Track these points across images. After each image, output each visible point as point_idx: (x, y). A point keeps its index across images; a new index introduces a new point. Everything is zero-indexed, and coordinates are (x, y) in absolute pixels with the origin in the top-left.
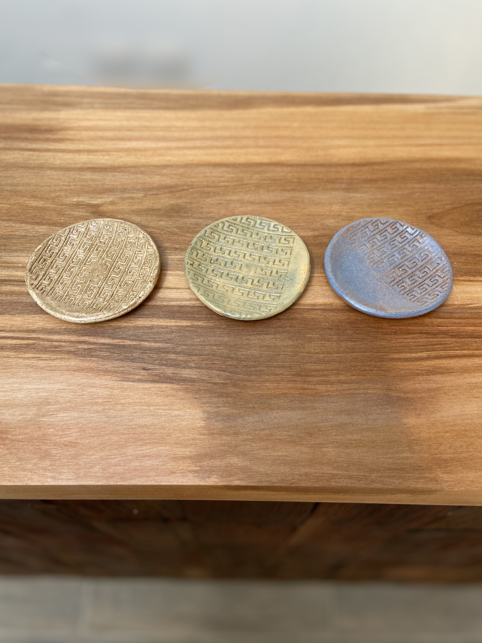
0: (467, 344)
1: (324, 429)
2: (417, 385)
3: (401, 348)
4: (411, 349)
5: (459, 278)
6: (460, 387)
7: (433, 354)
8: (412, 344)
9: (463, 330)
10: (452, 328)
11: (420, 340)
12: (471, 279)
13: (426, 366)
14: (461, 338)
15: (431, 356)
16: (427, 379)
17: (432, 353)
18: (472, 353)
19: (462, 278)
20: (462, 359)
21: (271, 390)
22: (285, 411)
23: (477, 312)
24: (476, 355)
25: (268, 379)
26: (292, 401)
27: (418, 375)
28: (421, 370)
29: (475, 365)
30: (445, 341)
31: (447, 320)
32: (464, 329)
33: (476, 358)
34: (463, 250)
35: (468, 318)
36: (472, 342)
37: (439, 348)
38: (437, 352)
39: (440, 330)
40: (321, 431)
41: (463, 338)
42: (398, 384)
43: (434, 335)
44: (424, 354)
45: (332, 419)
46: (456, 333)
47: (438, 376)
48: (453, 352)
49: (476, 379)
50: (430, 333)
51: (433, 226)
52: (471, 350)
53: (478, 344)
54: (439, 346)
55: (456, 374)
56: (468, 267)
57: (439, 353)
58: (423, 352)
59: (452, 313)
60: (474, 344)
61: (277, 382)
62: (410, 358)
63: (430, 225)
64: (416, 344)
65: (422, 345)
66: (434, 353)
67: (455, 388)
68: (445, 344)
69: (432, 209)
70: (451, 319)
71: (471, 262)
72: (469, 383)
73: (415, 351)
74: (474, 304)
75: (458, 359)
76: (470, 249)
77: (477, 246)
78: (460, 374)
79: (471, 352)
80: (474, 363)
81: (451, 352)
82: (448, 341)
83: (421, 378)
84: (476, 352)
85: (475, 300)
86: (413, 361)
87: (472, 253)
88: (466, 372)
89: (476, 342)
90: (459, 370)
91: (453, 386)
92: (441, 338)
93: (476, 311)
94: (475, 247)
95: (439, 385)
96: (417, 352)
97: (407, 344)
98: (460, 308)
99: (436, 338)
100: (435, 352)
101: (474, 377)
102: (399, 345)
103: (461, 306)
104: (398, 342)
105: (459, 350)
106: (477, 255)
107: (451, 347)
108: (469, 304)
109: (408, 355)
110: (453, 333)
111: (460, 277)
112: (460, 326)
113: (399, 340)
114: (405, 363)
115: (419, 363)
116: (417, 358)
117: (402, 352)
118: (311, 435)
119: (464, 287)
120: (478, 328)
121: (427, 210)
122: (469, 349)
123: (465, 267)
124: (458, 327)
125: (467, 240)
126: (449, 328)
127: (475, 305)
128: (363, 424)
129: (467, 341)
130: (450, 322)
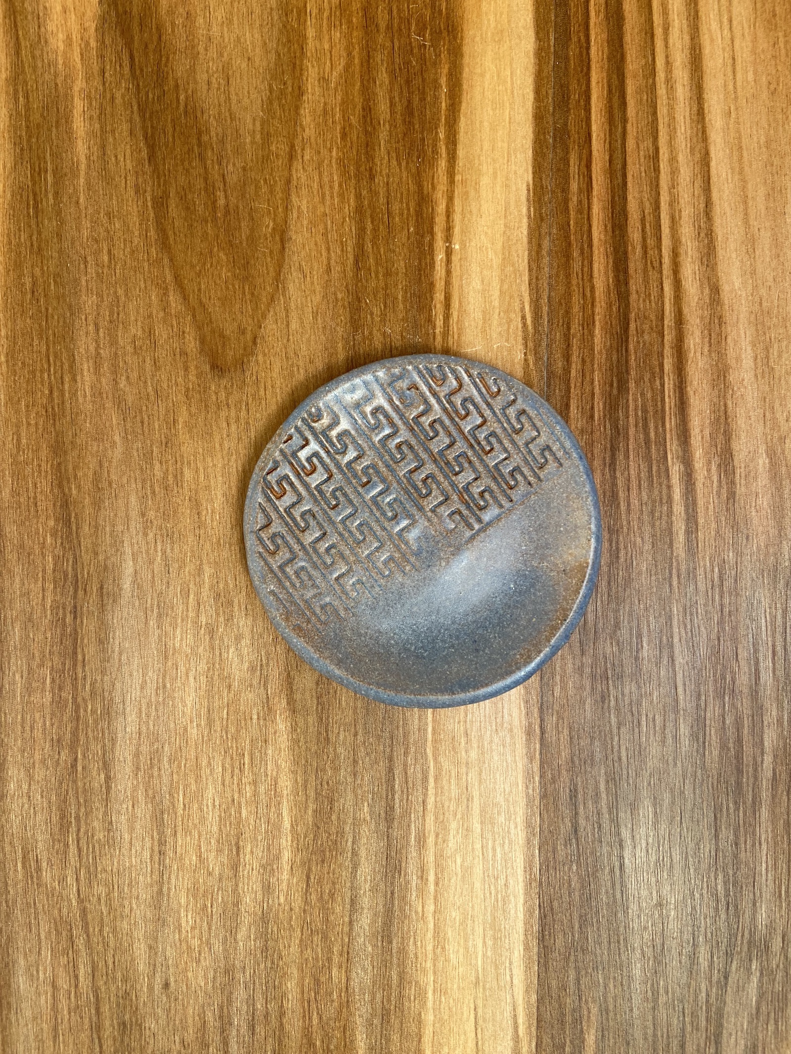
0: (646, 355)
2: (759, 502)
3: (657, 523)
4: (661, 499)
5: (437, 331)
6: (765, 401)
7: (673, 447)
8: (644, 494)
9: (604, 356)
10: (596, 383)
11: (632, 472)
12: (443, 297)
13: (709, 470)
14: (627, 367)
15: (680, 454)
16: (743, 475)
17: (671, 450)
18: (672, 348)
19: (439, 322)
20: (689, 378)
23: (550, 307)
24: (677, 340)
27: (732, 495)
28: (720, 486)
29: (706, 350)
30: (636, 409)
31: (572, 390)
32: (600, 353)
33: (686, 341)
34: (340, 296)
35: (567, 337)
36: (638, 342)
37: (656, 427)
38: (668, 436)
39: (605, 416)
41: (627, 362)
42: (759, 549)
43: (619, 434)
44: (676, 470)
46: (612, 376)
47: (734, 447)
48: (669, 396)
49: (743, 356)
50: (611, 441)
51: (252, 364)
52: (663, 350)
53: (646, 327)
54: (652, 425)
55: (729, 403)
56: (400, 297)
57: (671, 430)
58: (667, 470)
59: (551, 374)
60: (646, 337)
62: (687, 507)
63: (248, 374)
64: (644, 484)
65: (646, 470)
66: (671, 444)
67: (767, 414)
68: (645, 411)
69: (184, 353)
70: (569, 381)
71: (382, 284)
72: (756, 376)
73: (664, 492)
74: (522, 309)
75: (689, 389)
76: (335, 275)
77: (324, 254)
78: (731, 392)
79: (668, 351)
80: (699, 350)
81: (667, 400)
82: (635, 400)
83: (740, 490)
84: (669, 337)
85: (509, 304)
86: (695, 503)
87: (350, 274)
88: (725, 377)
89: (640, 332)
90: (720, 391)
91: (762, 416)
92: (628, 417)
93: (545, 309)
94: (329, 259)
95: (762, 449)
96: (669, 487)
97: (644, 507)
98: (535, 350)
99: (628, 429)
100: (668, 440)
101: (738, 359)
102: (647, 529)
103: (531, 344)
104: (639, 528)
105: (662, 378)
106: (356, 261)
107: (654, 399)
108: (525, 325)
109: (679, 508)
110: (611, 385)
111: (434, 328)
112: (592, 360)
113: (635, 524)
114: (701, 521)
115: (699, 485)
116: (687, 489)
117: (670, 524)
119: (467, 324)
120: (597, 318)
121: (186, 369)
122: (661, 355)
123: (401, 306)
124: (596, 366)
125: (305, 277)
126: (597, 390)
127: (527, 308)
129: (636, 353)
130: (578, 384)
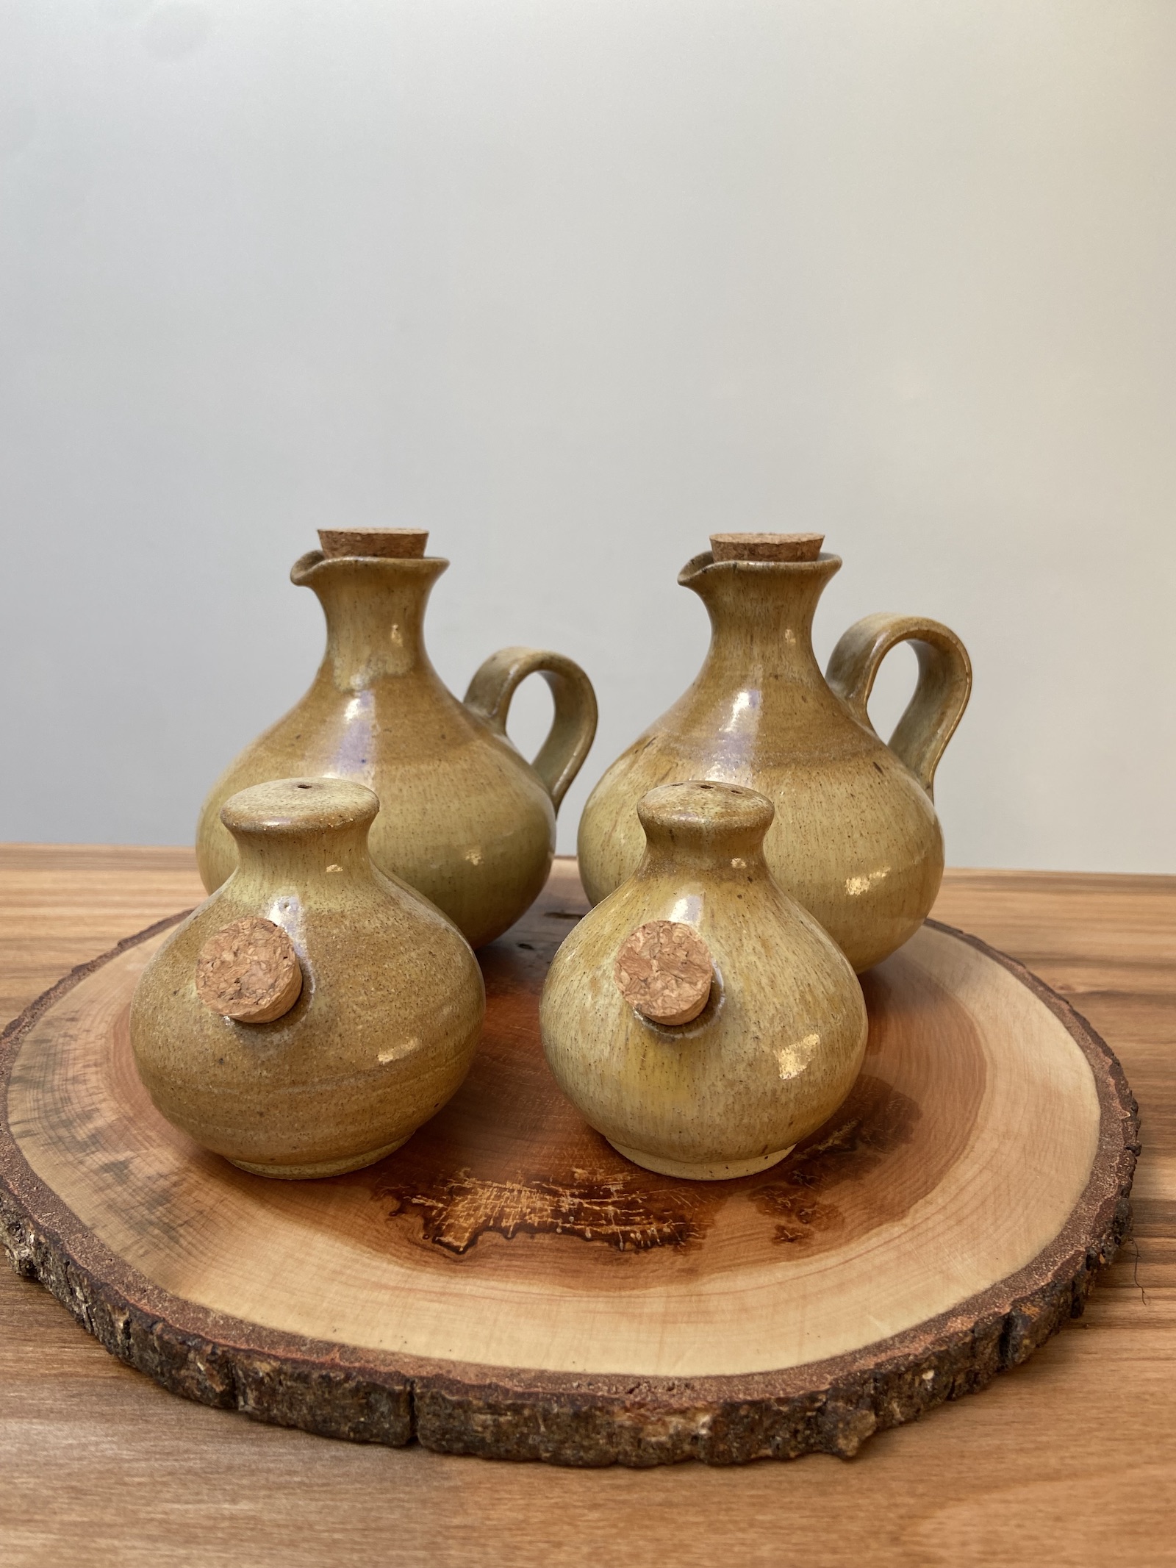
1: (137, 1480)
21: (28, 1362)
22: (34, 1420)
25: (35, 1335)
26: (80, 1395)
40: (125, 1484)
45: (187, 1451)
61: (63, 1345)
118: (77, 1493)
128: (290, 1473)
